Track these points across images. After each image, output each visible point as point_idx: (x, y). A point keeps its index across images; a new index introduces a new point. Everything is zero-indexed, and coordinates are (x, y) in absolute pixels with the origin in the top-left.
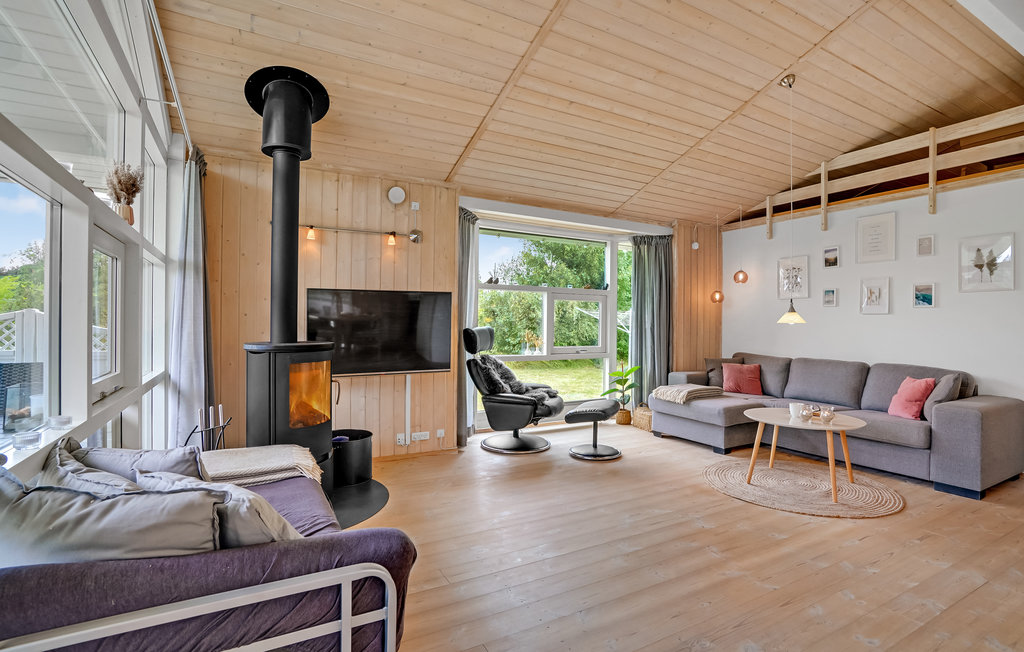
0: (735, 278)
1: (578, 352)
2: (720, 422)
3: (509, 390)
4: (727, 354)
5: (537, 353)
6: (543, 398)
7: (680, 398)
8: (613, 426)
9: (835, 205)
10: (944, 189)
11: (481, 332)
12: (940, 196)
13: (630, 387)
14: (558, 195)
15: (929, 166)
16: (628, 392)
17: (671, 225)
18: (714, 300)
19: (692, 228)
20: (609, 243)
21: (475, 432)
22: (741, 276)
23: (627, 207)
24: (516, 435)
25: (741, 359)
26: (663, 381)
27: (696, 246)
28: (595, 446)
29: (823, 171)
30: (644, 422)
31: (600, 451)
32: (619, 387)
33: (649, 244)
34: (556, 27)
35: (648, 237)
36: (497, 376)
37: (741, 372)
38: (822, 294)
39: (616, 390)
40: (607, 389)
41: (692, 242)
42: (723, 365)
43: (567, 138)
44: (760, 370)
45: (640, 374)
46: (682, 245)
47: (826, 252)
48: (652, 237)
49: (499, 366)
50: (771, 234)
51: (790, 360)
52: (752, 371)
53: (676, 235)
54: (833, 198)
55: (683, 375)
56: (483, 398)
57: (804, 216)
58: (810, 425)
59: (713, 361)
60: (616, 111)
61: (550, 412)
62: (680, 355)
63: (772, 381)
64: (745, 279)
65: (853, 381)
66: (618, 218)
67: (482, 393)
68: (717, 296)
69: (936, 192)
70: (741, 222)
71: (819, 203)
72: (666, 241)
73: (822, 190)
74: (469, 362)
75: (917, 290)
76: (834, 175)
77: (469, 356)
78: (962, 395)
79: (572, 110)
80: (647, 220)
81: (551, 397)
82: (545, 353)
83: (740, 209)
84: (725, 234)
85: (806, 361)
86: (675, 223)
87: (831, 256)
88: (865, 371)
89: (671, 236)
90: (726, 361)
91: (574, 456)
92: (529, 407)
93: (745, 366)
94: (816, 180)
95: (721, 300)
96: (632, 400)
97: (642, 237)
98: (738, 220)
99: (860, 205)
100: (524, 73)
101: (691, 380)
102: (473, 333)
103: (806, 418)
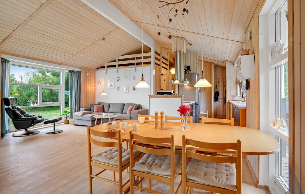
0: (98, 83)
1: (51, 104)
2: (90, 119)
3: (23, 116)
4: (97, 103)
5: (36, 105)
6: (36, 118)
7: (80, 115)
8: (63, 125)
9: (119, 67)
10: (137, 67)
11: (12, 99)
12: (137, 68)
13: (68, 113)
14: (42, 57)
15: (135, 61)
16: (68, 115)
17: (80, 68)
18: (93, 89)
19: (87, 69)
20: (62, 72)
21: (9, 132)
22: (99, 83)
23: (66, 62)
24: (26, 130)
25: (99, 104)
26: (78, 110)
27: (88, 74)
28: (54, 130)
29: (117, 59)
30: (72, 122)
31: (56, 131)
32: (65, 114)
33: (74, 73)
34: (36, 16)
35: (74, 71)
36: (18, 113)
37: (99, 107)
38: (117, 88)
39: (64, 114)
40: (61, 114)
41: (87, 73)
42: (95, 105)
43: (43, 43)
44: (103, 106)
45: (72, 109)
46: (84, 74)
47: (118, 78)
48: (75, 71)
49: (19, 109)
50: (106, 73)
51: (110, 103)
52: (101, 107)
53: (82, 71)
54: (119, 65)
55: (83, 109)
56: (12, 120)
57: (113, 69)
58: (106, 117)
59: (92, 105)
60: (58, 39)
61: (39, 122)
62: (83, 103)
63: (106, 109)
64: (100, 84)
65: (121, 108)
66: (63, 65)
67: (12, 118)
68: (93, 88)
69: (136, 67)
70: (99, 69)
71: (116, 66)
72: (79, 72)
73: (116, 63)
74: (6, 109)
75: (133, 87)
76: (119, 60)
77: (6, 107)
78: (138, 109)
79: (44, 36)
80: (73, 66)
81: (39, 117)
82: (39, 105)
83: (99, 66)
84: (96, 71)
85: (113, 103)
86: (82, 68)
87: (118, 79)
88: (124, 105)
89: (81, 71)
90: (96, 104)
91: (48, 134)
92: (31, 121)
93: (100, 105)
94: (115, 61)
95: (95, 89)
96: (69, 117)
97: (72, 71)
98: (99, 68)
99: (124, 68)
100: (26, 25)
101: (85, 110)
102: (8, 99)
103: (106, 116)
